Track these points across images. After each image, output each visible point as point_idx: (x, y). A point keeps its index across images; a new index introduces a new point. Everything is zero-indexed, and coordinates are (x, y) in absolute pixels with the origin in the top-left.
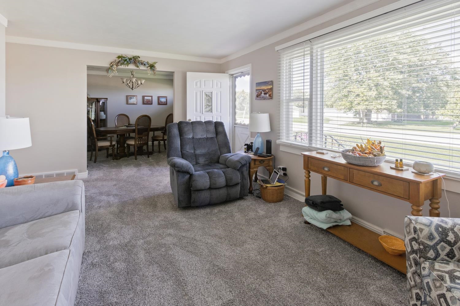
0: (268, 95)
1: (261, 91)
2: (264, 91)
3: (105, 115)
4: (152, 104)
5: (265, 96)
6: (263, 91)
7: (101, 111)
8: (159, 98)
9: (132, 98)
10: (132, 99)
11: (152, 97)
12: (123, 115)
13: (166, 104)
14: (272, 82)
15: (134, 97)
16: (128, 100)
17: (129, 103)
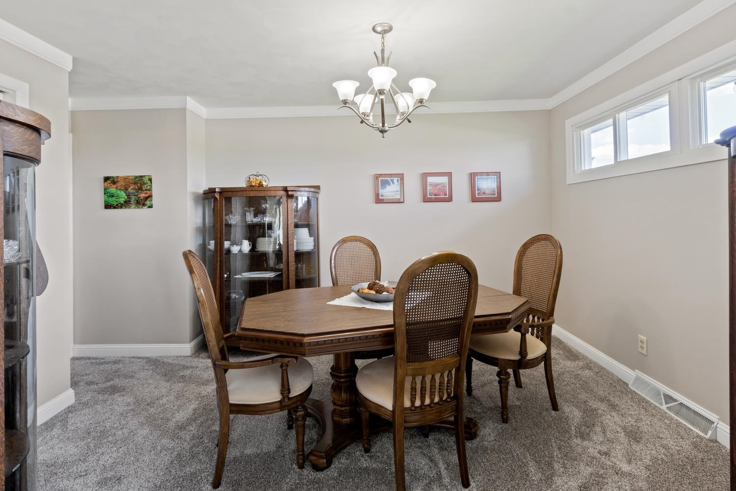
3: (312, 238)
4: (450, 199)
7: (297, 226)
8: (473, 176)
9: (387, 183)
10: (389, 184)
11: (449, 175)
12: (356, 241)
13: (498, 199)
15: (395, 180)
16: (381, 189)
17: (380, 198)
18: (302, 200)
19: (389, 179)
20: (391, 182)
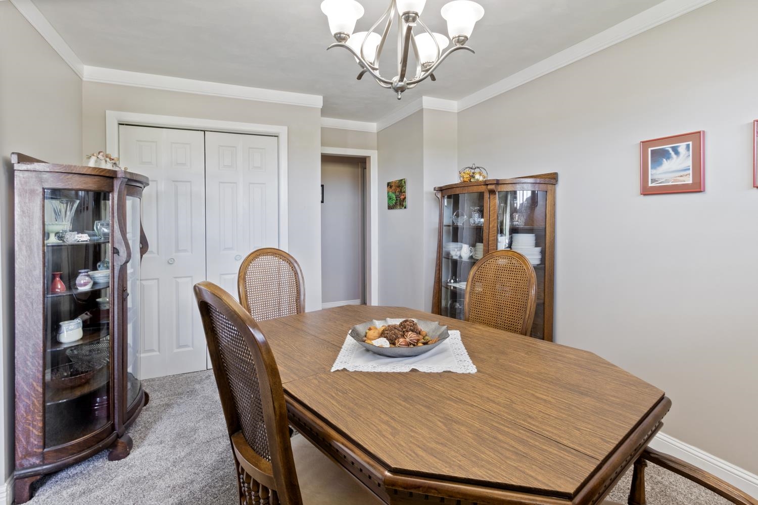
3: (540, 249)
9: (665, 155)
10: (669, 157)
15: (682, 147)
16: (652, 168)
17: (650, 185)
18: (523, 196)
19: (668, 147)
20: (672, 153)
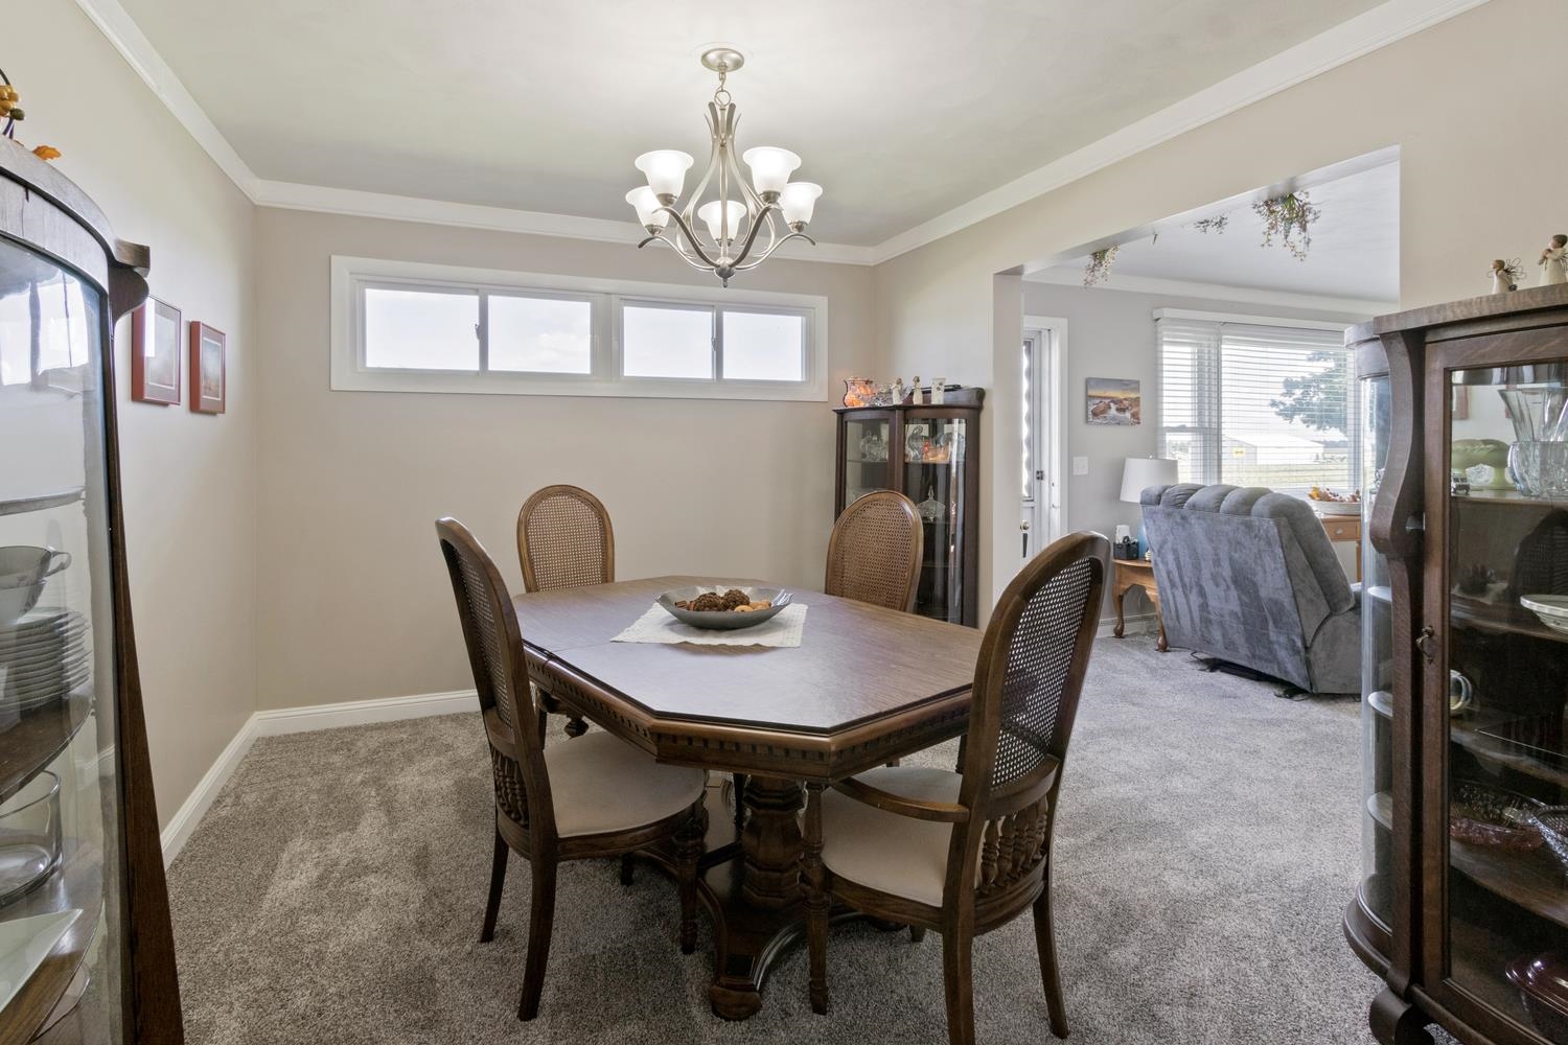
0: (1128, 415)
1: (1107, 401)
2: (1115, 403)
5: (1121, 415)
6: (1112, 402)
14: (1138, 382)
